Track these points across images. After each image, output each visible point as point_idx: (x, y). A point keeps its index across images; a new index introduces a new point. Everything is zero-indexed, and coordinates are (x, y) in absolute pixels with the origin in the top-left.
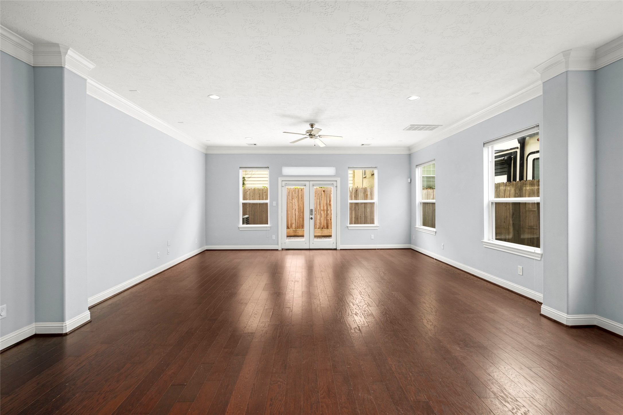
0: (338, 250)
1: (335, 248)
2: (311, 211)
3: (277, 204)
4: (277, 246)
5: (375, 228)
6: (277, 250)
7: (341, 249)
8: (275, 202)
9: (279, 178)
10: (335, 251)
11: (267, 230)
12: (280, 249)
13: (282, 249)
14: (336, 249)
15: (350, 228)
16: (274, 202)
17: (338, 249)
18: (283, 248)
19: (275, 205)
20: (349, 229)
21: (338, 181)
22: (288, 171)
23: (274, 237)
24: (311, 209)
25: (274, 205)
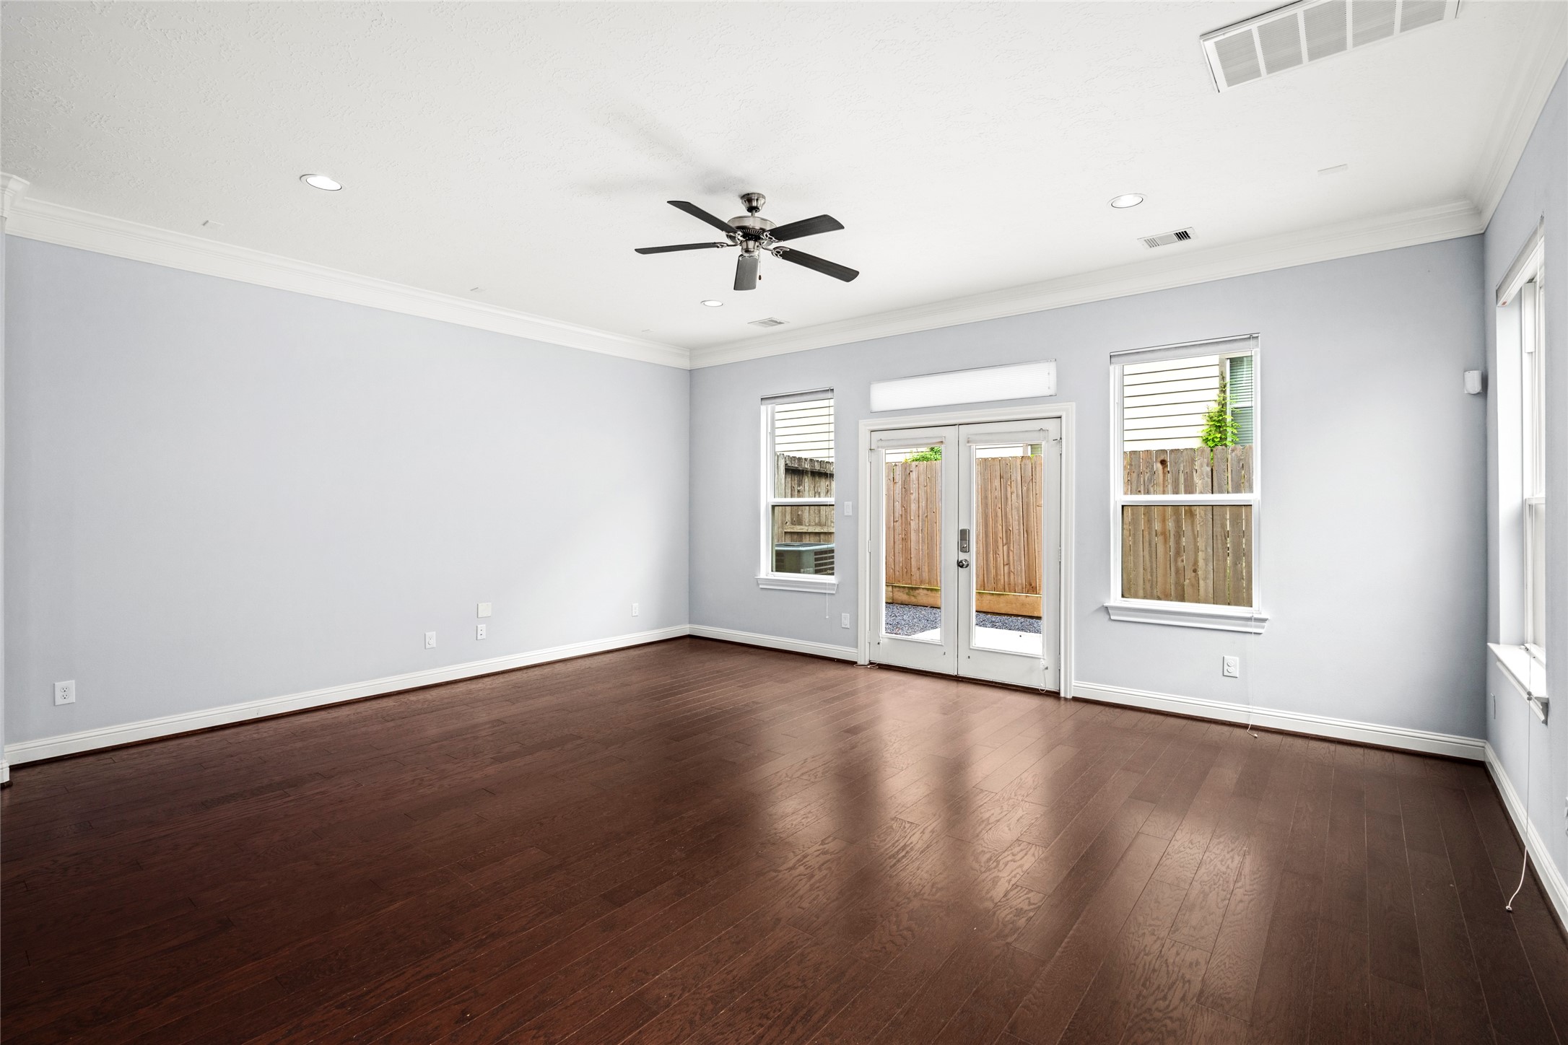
0: (1066, 699)
1: (1049, 686)
2: (964, 535)
3: (856, 508)
4: (853, 650)
5: (1246, 626)
6: (853, 663)
7: (1075, 699)
8: (850, 503)
9: (860, 421)
10: (1049, 703)
11: (825, 594)
12: (863, 660)
13: (871, 663)
14: (1055, 695)
15: (1115, 615)
16: (846, 503)
17: (1062, 695)
18: (873, 660)
19: (851, 514)
20: (1113, 617)
21: (1063, 418)
22: (888, 396)
23: (846, 620)
24: (961, 531)
25: (846, 514)
